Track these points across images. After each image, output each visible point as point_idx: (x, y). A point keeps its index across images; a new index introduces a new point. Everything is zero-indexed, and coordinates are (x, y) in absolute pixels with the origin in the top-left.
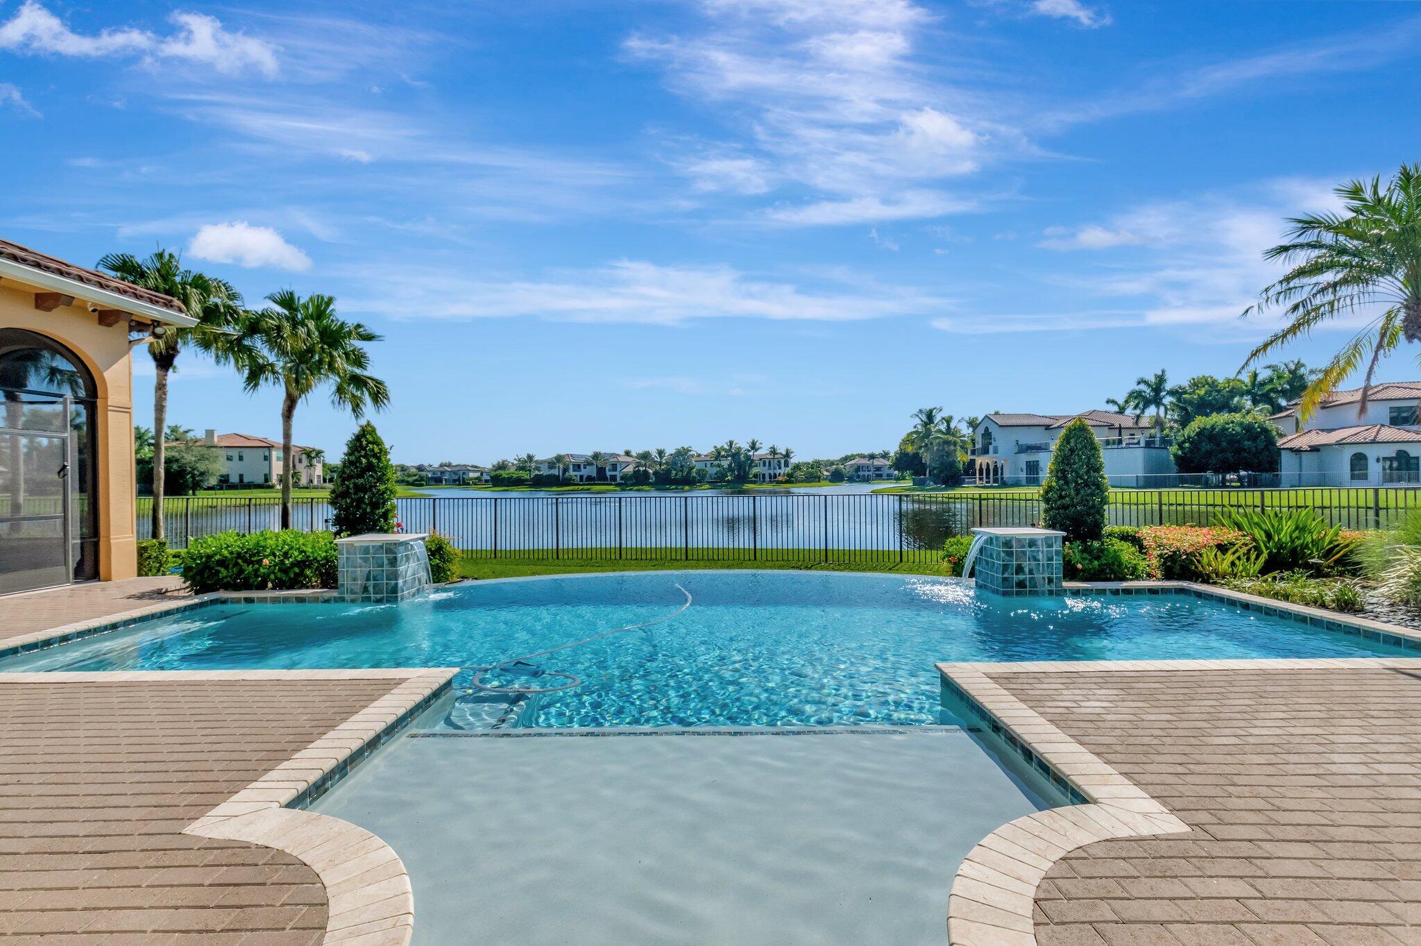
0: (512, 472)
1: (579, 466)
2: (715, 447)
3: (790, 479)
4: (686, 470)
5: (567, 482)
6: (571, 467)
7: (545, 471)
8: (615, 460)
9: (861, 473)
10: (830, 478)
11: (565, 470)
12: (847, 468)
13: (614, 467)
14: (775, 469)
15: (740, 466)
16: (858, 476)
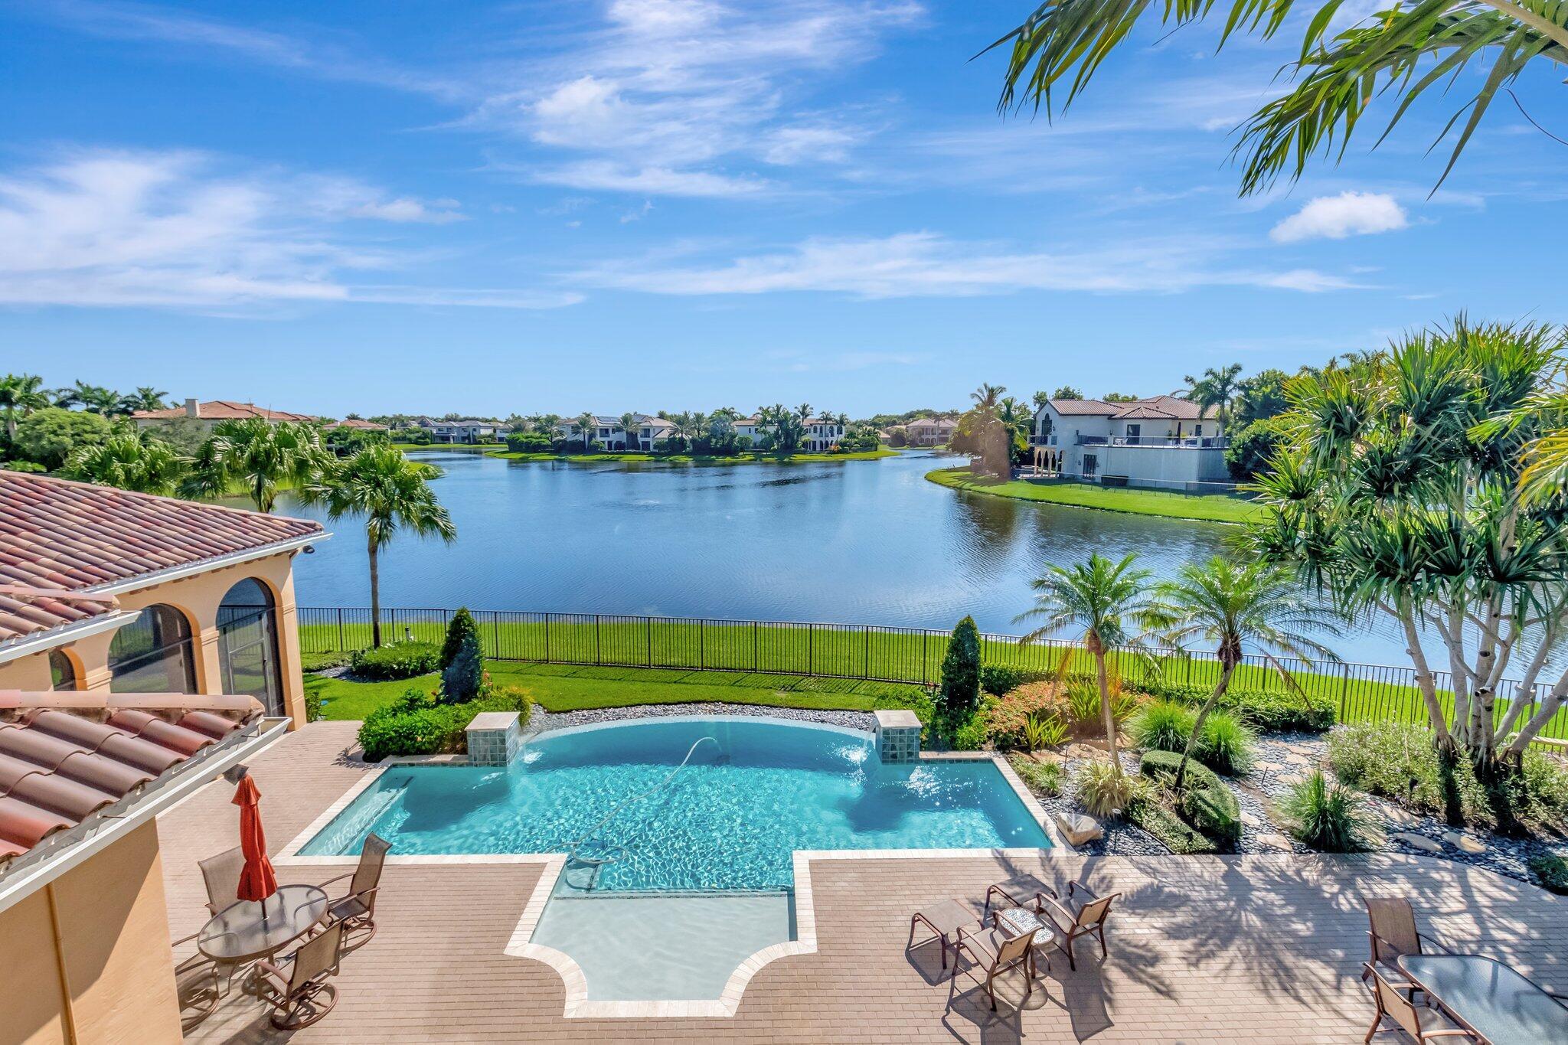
0: (530, 433)
1: (607, 431)
2: (761, 408)
3: (844, 448)
4: (728, 438)
5: (594, 449)
6: (598, 432)
7: (569, 436)
8: (647, 424)
9: (924, 437)
10: (890, 441)
11: (592, 436)
12: (910, 430)
13: (647, 432)
14: (827, 436)
15: (788, 434)
16: (922, 440)
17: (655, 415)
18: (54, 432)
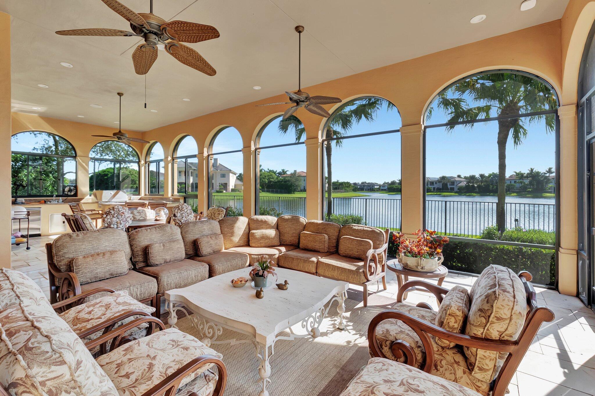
1: (433, 183)
8: (452, 180)
13: (452, 183)
17: (456, 176)
18: (264, 178)
